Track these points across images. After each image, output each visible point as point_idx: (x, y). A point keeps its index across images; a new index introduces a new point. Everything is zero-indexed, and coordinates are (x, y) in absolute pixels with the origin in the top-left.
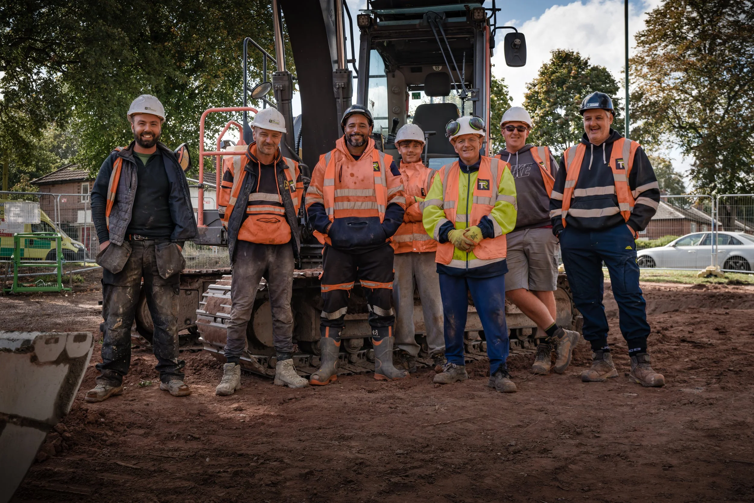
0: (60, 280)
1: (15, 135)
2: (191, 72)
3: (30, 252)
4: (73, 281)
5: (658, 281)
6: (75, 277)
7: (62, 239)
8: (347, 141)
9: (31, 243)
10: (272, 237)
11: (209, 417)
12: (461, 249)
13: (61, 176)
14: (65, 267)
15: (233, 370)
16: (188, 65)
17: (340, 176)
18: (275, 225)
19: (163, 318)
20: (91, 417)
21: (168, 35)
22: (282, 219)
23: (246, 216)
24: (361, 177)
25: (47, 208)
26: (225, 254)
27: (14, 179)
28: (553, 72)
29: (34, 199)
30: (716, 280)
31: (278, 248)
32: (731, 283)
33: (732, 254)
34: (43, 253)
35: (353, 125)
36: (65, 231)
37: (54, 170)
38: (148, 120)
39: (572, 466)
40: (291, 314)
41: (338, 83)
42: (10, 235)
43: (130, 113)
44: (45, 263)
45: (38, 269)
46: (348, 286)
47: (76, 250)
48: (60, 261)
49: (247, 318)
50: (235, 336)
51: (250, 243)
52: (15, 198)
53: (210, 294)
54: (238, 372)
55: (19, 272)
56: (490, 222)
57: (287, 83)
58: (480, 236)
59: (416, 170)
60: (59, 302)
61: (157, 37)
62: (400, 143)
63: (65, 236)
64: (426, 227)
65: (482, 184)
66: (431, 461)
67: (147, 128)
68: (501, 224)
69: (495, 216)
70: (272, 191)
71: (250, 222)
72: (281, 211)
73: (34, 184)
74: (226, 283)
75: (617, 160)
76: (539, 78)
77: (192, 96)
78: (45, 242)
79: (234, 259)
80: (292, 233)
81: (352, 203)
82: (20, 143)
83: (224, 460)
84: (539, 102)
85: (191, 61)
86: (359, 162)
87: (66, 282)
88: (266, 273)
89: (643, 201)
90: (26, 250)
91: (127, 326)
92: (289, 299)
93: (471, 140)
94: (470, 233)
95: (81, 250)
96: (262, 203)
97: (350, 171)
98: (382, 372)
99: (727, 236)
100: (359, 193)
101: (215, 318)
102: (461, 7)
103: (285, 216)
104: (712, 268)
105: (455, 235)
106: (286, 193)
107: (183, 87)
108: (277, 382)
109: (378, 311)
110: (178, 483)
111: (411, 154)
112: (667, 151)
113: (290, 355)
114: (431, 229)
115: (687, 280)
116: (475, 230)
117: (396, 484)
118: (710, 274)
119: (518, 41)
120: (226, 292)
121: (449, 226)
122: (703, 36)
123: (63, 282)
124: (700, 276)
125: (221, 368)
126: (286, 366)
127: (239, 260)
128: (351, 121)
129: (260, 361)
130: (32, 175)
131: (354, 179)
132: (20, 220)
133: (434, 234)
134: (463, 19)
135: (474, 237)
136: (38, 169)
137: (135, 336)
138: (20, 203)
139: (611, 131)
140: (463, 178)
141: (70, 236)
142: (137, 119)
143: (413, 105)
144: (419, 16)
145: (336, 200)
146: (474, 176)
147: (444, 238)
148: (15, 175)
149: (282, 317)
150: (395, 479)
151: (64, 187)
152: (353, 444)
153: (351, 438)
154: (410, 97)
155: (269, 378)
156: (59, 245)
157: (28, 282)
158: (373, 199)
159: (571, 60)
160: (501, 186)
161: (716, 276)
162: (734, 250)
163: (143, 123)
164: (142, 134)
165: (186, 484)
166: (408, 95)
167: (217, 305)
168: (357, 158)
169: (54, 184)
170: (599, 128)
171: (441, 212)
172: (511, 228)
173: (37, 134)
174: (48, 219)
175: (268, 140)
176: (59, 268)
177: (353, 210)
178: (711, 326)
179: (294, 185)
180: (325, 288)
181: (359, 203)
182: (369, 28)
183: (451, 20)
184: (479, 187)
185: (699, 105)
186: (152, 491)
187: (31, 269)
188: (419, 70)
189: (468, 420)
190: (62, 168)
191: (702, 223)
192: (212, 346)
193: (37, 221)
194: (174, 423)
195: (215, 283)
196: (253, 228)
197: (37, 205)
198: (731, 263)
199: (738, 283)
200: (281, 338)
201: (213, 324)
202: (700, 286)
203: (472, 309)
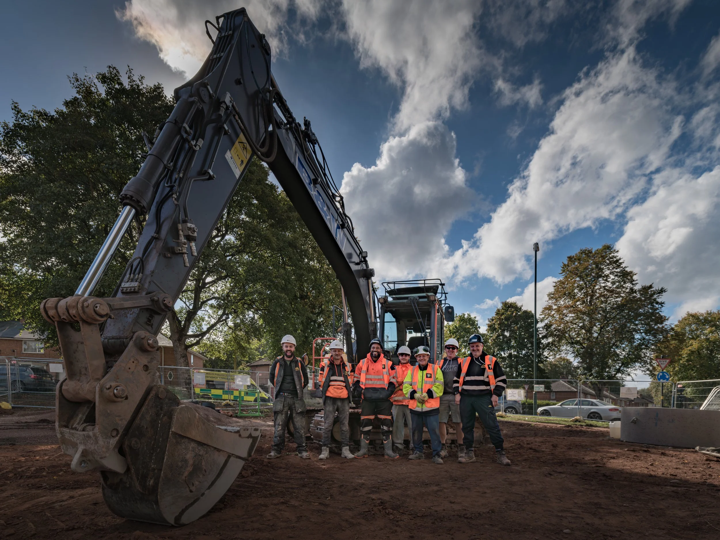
0: (259, 411)
1: (238, 343)
2: (318, 314)
3: (246, 398)
4: (265, 412)
5: (548, 423)
6: (266, 410)
7: (260, 392)
8: (372, 354)
9: (247, 394)
10: (340, 395)
11: (311, 467)
12: (419, 402)
13: (260, 363)
14: (262, 405)
15: (326, 450)
16: (317, 311)
17: (368, 369)
18: (341, 391)
19: (297, 427)
20: (265, 464)
21: (307, 297)
22: (344, 388)
23: (329, 386)
24: (377, 370)
25: (253, 377)
26: (321, 401)
27: (239, 364)
28: (503, 314)
29: (248, 373)
30: (579, 424)
31: (342, 400)
32: (587, 425)
33: (592, 411)
34: (252, 398)
35: (374, 348)
36: (262, 389)
37: (257, 359)
38: (289, 345)
39: (445, 490)
40: (348, 428)
41: (371, 328)
42: (237, 390)
43: (281, 343)
44: (253, 403)
45: (251, 406)
46: (372, 417)
47: (267, 398)
48: (259, 403)
49: (331, 428)
50: (326, 436)
51: (331, 397)
52: (240, 373)
53: (315, 418)
54: (328, 451)
55: (241, 407)
56: (431, 392)
57: (349, 328)
58: (427, 397)
59: (407, 367)
60: (258, 421)
61: (302, 297)
62: (399, 354)
63: (262, 391)
64: (405, 392)
65: (428, 375)
66: (390, 485)
67: (289, 349)
68: (436, 392)
69: (434, 389)
70: (340, 375)
71: (330, 389)
72: (344, 384)
73: (248, 366)
74: (322, 414)
75: (488, 365)
76: (495, 316)
77: (320, 325)
78: (253, 394)
79: (325, 403)
80: (348, 394)
81: (373, 382)
82: (241, 347)
83: (312, 480)
84: (495, 329)
85: (319, 309)
86: (376, 364)
87: (262, 412)
88: (337, 410)
89: (501, 384)
90: (245, 397)
91: (283, 429)
92: (347, 421)
93: (424, 356)
94: (423, 396)
95: (269, 398)
96: (336, 381)
97: (372, 367)
98: (388, 455)
99: (589, 401)
100: (377, 377)
101: (317, 428)
102: (424, 294)
103: (345, 386)
104: (578, 417)
105: (417, 395)
106: (346, 377)
107: (315, 322)
108: (342, 456)
109: (385, 428)
110: (293, 486)
111: (403, 359)
112: (565, 355)
113: (347, 445)
114: (406, 394)
115: (564, 423)
116: (425, 394)
117: (373, 491)
118: (577, 421)
119: (450, 310)
120: (322, 417)
121: (414, 392)
122: (586, 294)
123: (260, 412)
124: (571, 421)
125: (321, 450)
126: (346, 449)
127: (327, 405)
128: (373, 346)
129: (336, 447)
130: (247, 362)
131: (374, 371)
132: (241, 383)
133: (408, 396)
134: (426, 300)
135: (424, 397)
136: (250, 359)
137: (287, 435)
138: (240, 375)
139: (483, 352)
140: (420, 373)
141: (264, 391)
142: (285, 345)
143: (409, 336)
144: (407, 298)
145: (366, 379)
146: (425, 372)
147: (412, 397)
148: (240, 362)
149: (344, 429)
150: (373, 489)
151: (261, 368)
152: (363, 478)
153: (363, 476)
154: (408, 333)
155: (340, 454)
156: (258, 395)
157: (245, 411)
158: (383, 380)
159: (513, 307)
160: (437, 376)
161: (580, 422)
162: (593, 409)
163: (287, 347)
164: (287, 351)
165: (296, 486)
166: (406, 332)
167: (318, 423)
168: (375, 362)
169: (257, 366)
170: (478, 350)
171: (411, 387)
172: (441, 394)
173: (249, 343)
174: (254, 383)
175: (337, 353)
176: (259, 406)
177: (373, 384)
178: (551, 444)
179: (349, 373)
180: (363, 418)
181: (376, 382)
182: (384, 303)
183: (421, 300)
184: (427, 377)
185: (584, 331)
186: (284, 488)
187: (247, 406)
188: (411, 321)
189: (413, 473)
190: (260, 359)
191: (587, 394)
192: (316, 440)
193: (249, 384)
194: (297, 468)
195: (318, 414)
196: (332, 391)
197: (249, 376)
198: (591, 415)
199: (591, 426)
200: (344, 437)
201: (316, 431)
202: (569, 426)
203: (425, 429)
